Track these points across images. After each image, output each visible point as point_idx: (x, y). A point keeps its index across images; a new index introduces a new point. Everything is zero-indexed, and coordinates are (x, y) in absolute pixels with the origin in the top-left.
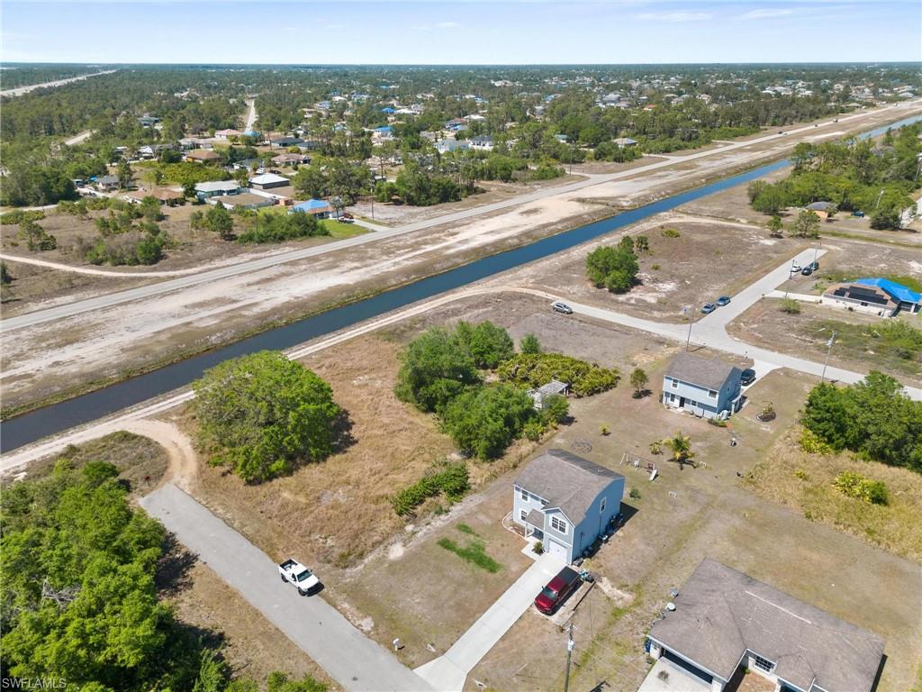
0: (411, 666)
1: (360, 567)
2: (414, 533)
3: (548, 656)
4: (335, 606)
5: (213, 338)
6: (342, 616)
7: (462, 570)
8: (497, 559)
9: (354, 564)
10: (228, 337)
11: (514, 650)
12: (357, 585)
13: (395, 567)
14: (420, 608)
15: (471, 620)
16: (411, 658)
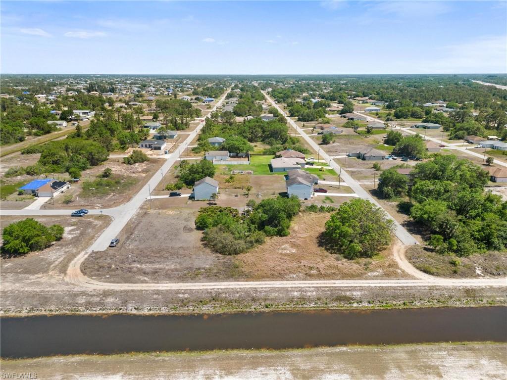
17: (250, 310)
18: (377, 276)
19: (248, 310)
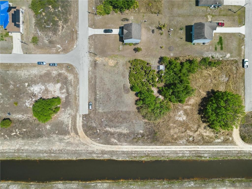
0: (244, 35)
1: (235, 58)
2: (221, 57)
3: (229, 20)
4: (244, 54)
5: (192, 185)
6: (245, 52)
7: (225, 42)
8: (218, 38)
9: (235, 60)
10: (187, 183)
11: (232, 24)
12: (238, 56)
13: (231, 53)
14: (235, 43)
15: (232, 34)
16: (243, 36)
17: (161, 159)
18: (219, 143)
19: (160, 159)
